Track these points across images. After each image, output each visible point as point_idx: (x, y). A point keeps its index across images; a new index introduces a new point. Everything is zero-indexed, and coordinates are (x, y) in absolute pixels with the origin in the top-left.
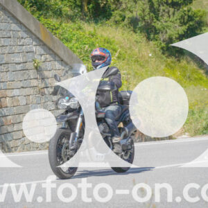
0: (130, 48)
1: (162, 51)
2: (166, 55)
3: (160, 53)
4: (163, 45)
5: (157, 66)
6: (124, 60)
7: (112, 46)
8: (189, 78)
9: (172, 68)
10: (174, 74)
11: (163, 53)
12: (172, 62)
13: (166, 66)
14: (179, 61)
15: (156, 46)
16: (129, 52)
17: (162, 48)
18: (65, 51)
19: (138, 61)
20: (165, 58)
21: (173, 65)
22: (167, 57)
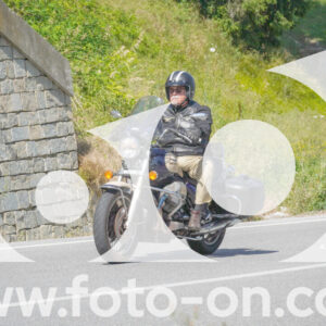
0: (167, 34)
1: (232, 39)
2: (241, 46)
3: (229, 44)
4: (235, 26)
5: (223, 69)
6: (153, 57)
7: (128, 30)
8: (288, 93)
9: (253, 73)
10: (257, 86)
11: (235, 44)
12: (253, 61)
13: (241, 69)
14: (267, 58)
15: (219, 29)
16: (164, 41)
17: (233, 34)
18: (32, 40)
19: (183, 60)
20: (239, 53)
21: (255, 67)
22: (241, 50)
